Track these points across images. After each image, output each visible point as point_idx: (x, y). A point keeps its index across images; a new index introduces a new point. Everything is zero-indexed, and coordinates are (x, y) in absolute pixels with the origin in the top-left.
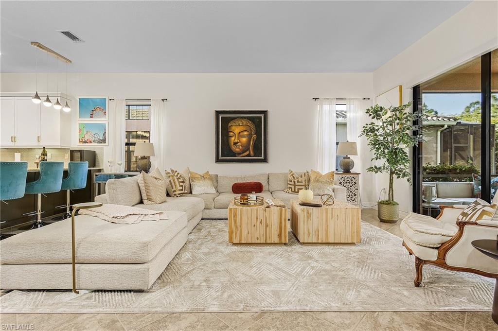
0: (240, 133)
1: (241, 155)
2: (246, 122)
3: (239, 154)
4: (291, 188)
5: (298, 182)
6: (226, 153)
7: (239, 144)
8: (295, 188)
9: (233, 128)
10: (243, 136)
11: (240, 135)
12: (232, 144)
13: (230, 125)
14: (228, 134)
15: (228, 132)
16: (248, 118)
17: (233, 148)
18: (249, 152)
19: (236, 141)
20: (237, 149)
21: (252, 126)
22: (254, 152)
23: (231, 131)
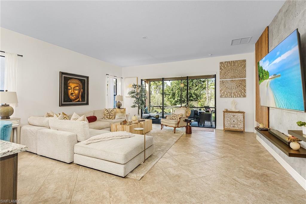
0: (74, 87)
1: (75, 101)
2: (77, 81)
3: (74, 100)
4: (108, 117)
5: (112, 114)
6: (66, 100)
7: (74, 94)
8: (110, 117)
9: (71, 84)
10: (76, 90)
11: (74, 89)
12: (70, 94)
13: (68, 82)
14: (68, 88)
15: (68, 87)
16: (79, 79)
17: (71, 96)
18: (79, 99)
19: (72, 92)
20: (73, 98)
21: (81, 84)
22: (81, 99)
23: (69, 86)
